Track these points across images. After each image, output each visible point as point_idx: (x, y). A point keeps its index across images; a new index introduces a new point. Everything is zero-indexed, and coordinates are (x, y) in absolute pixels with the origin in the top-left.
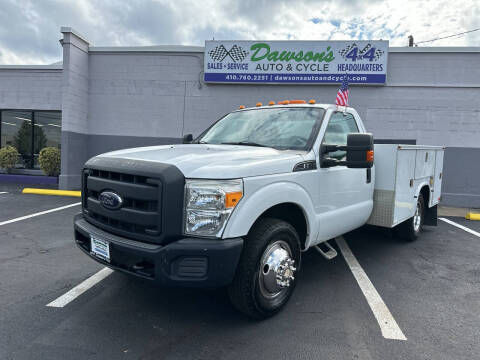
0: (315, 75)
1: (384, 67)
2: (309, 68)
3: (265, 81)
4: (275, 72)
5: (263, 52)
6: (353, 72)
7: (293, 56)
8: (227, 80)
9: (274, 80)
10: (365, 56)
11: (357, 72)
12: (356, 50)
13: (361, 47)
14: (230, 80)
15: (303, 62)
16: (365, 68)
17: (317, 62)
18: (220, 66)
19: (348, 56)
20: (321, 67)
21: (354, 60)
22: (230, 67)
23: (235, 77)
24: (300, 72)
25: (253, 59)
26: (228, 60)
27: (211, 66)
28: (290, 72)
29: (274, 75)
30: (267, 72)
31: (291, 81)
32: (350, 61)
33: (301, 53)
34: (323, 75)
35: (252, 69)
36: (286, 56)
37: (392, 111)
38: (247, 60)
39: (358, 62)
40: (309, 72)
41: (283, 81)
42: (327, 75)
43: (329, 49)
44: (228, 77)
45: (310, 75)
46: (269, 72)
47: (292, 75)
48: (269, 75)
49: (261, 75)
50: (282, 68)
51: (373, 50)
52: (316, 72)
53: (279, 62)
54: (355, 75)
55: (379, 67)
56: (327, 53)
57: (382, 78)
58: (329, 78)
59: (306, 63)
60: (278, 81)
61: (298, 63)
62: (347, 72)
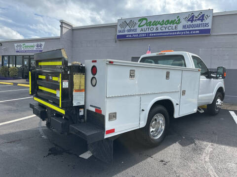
0: (170, 32)
1: (210, 25)
2: (167, 29)
3: (145, 37)
4: (150, 32)
5: (144, 22)
6: (191, 29)
7: (159, 23)
9: (149, 36)
10: (199, 20)
11: (194, 29)
13: (196, 15)
14: (128, 38)
15: (164, 26)
16: (199, 26)
17: (171, 25)
18: (124, 31)
19: (189, 20)
20: (173, 28)
21: (192, 22)
22: (129, 31)
23: (130, 36)
24: (163, 31)
25: (139, 26)
26: (128, 28)
27: (120, 32)
28: (157, 31)
29: (149, 33)
30: (145, 32)
31: (158, 36)
32: (190, 23)
34: (175, 32)
35: (138, 32)
36: (155, 23)
37: (216, 49)
38: (136, 27)
39: (194, 23)
40: (167, 30)
41: (154, 36)
42: (177, 32)
43: (178, 17)
44: (127, 36)
45: (168, 32)
46: (147, 32)
47: (158, 33)
49: (143, 34)
50: (154, 29)
51: (203, 15)
52: (171, 30)
53: (152, 26)
54: (193, 30)
55: (207, 25)
56: (177, 20)
57: (208, 31)
58: (178, 33)
59: (166, 26)
60: (151, 36)
61: (161, 26)
62: (187, 29)
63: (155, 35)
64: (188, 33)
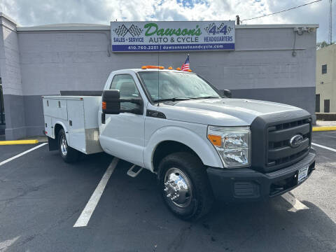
0: (190, 45)
1: (233, 38)
2: (185, 40)
3: (156, 50)
4: (163, 43)
5: (153, 29)
6: (214, 42)
7: (174, 32)
8: (129, 50)
9: (162, 49)
10: (221, 32)
11: (217, 42)
12: (215, 27)
13: (218, 26)
14: (131, 50)
15: (181, 36)
16: (222, 39)
17: (190, 36)
18: (123, 40)
19: (210, 32)
20: (193, 40)
21: (214, 34)
22: (131, 40)
23: (135, 48)
24: (180, 43)
25: (147, 34)
26: (128, 36)
27: (116, 40)
28: (173, 43)
29: (163, 46)
30: (157, 44)
31: (175, 49)
32: (211, 35)
33: (180, 30)
34: (195, 45)
35: (146, 42)
36: (169, 32)
37: (240, 67)
38: (142, 35)
39: (217, 35)
40: (186, 43)
41: (169, 50)
42: (198, 45)
43: (197, 26)
44: (129, 48)
45: (187, 45)
46: (159, 43)
47: (174, 45)
48: (159, 46)
49: (154, 46)
50: (168, 40)
51: (225, 27)
52: (191, 43)
53: (165, 36)
54: (217, 44)
55: (230, 38)
56: (196, 30)
57: (232, 46)
58: (199, 47)
59: (184, 37)
60: (166, 50)
61: (178, 37)
62: (210, 43)
63: (170, 48)
64: (211, 47)
